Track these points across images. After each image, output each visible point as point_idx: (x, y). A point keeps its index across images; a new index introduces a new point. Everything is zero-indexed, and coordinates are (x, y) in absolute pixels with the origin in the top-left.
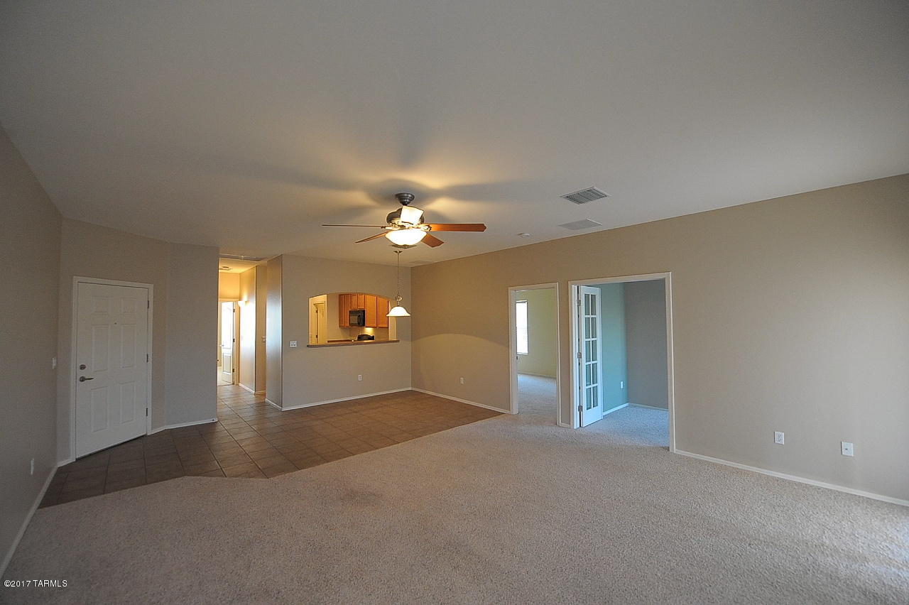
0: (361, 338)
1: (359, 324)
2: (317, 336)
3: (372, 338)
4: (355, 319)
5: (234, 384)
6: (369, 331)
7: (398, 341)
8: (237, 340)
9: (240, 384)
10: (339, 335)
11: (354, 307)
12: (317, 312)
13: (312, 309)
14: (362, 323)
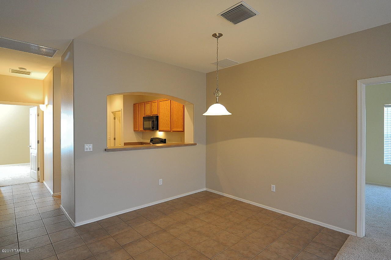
0: (155, 141)
1: (153, 128)
2: (115, 139)
3: (163, 141)
4: (149, 124)
5: (39, 181)
6: (160, 135)
7: (195, 144)
8: (40, 142)
9: (45, 183)
10: (133, 138)
11: (148, 113)
12: (115, 119)
13: (110, 116)
14: (156, 127)
